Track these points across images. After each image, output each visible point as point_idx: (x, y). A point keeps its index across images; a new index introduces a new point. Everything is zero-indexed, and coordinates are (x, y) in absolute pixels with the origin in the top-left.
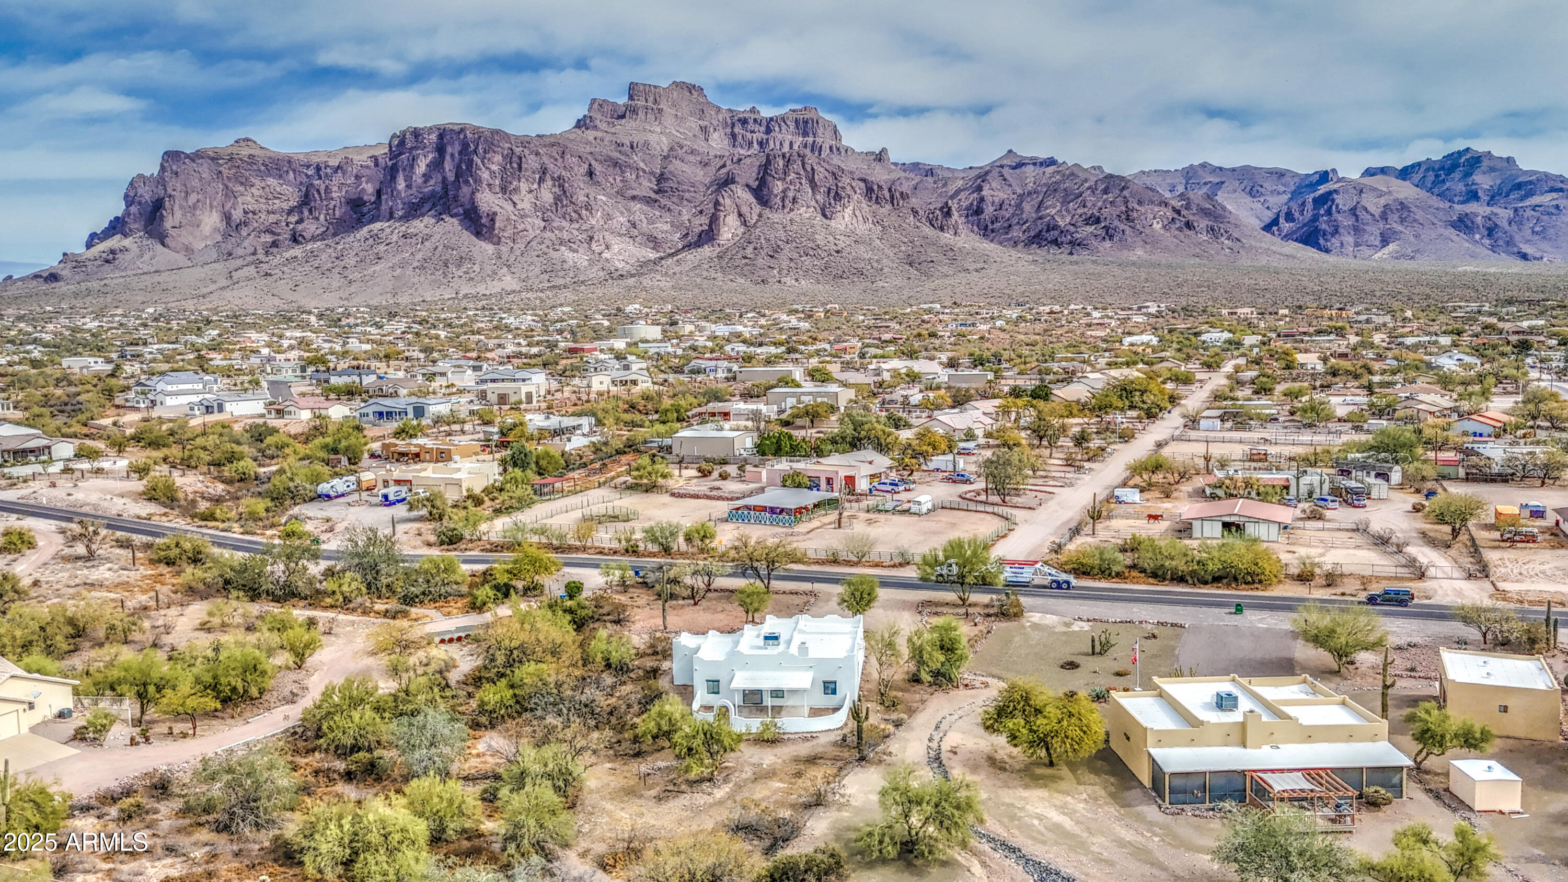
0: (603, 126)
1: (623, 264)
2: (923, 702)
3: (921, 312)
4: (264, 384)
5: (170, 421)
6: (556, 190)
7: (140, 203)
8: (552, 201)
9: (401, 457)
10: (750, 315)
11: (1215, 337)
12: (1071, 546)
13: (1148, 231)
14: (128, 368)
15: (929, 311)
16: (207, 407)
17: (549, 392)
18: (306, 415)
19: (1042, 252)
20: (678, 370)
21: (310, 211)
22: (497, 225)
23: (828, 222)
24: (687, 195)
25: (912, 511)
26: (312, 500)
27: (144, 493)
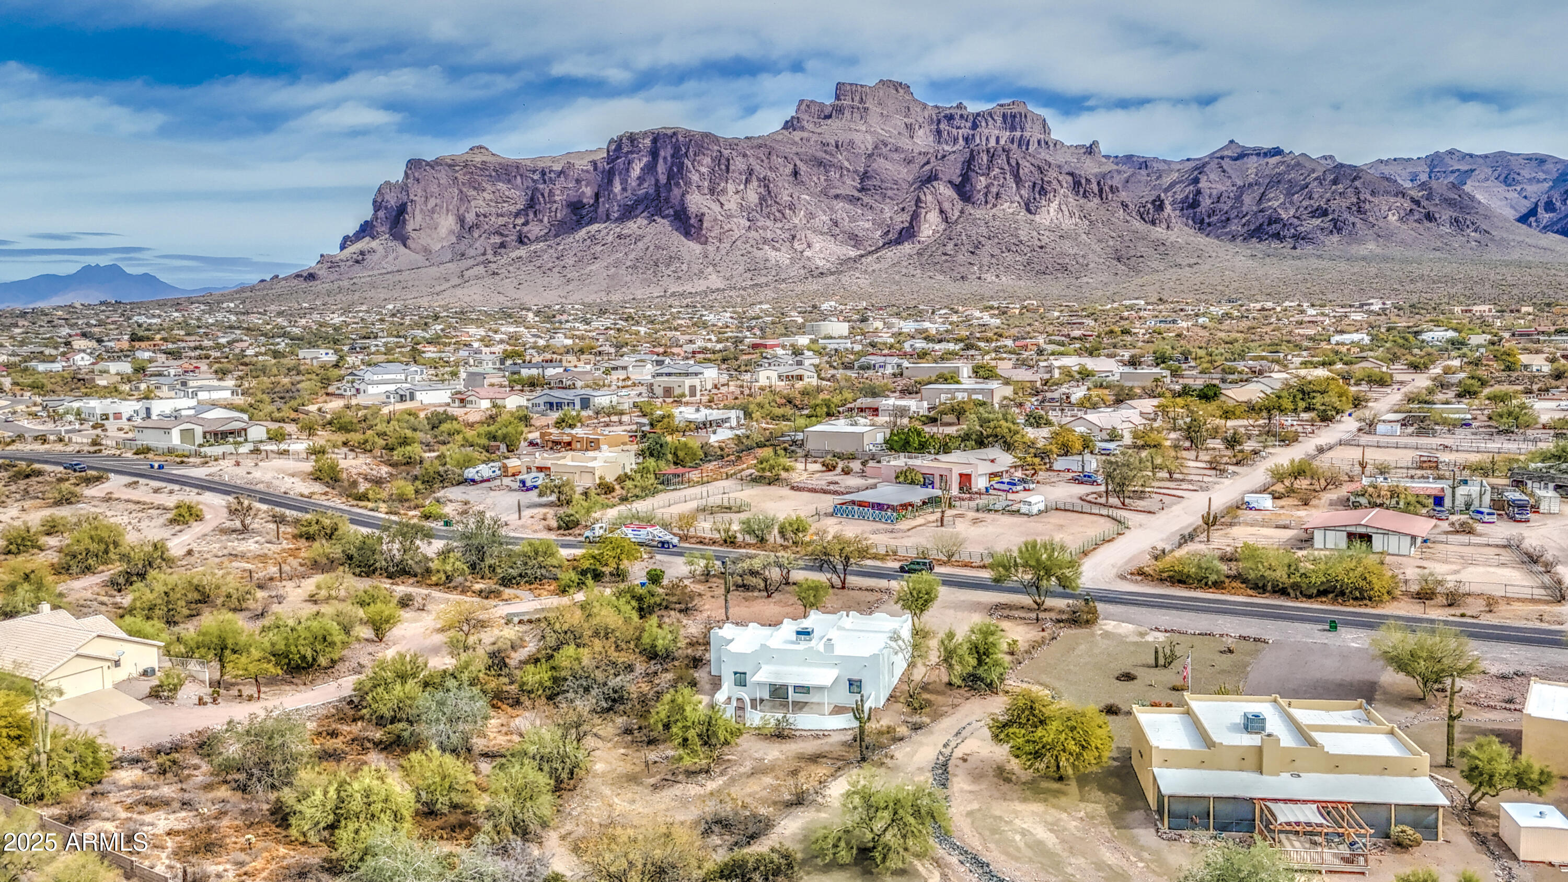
0: (810, 127)
1: (824, 262)
2: (955, 706)
3: (1122, 308)
4: (463, 375)
5: (366, 408)
6: (762, 190)
7: (386, 208)
8: (757, 201)
9: (556, 445)
10: (942, 312)
11: (1437, 335)
12: (1179, 553)
13: (1381, 223)
14: (351, 360)
15: (1131, 308)
16: (401, 396)
17: (716, 387)
18: (485, 404)
19: (1263, 246)
20: (848, 366)
21: (535, 213)
22: (705, 225)
23: (1032, 217)
24: (890, 193)
25: (1022, 511)
26: (459, 484)
27: (311, 474)
